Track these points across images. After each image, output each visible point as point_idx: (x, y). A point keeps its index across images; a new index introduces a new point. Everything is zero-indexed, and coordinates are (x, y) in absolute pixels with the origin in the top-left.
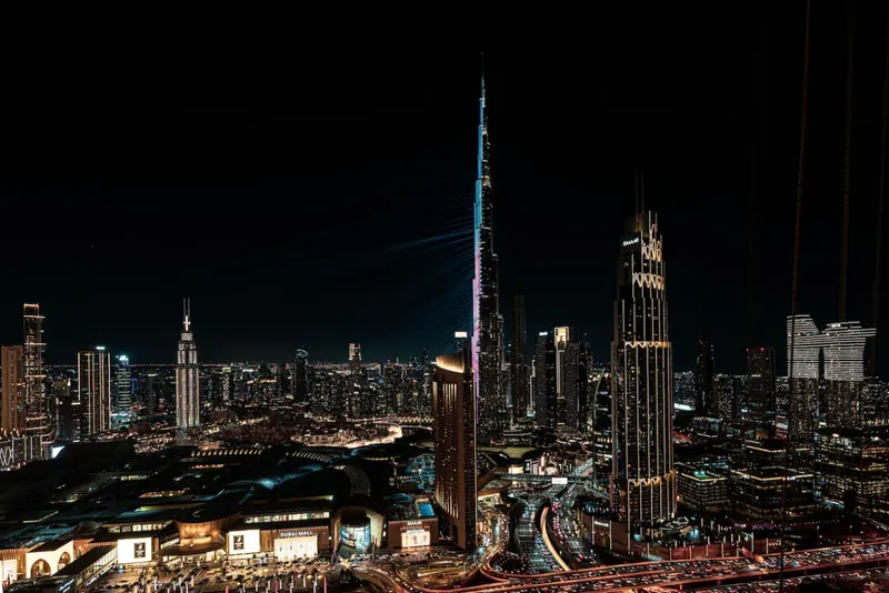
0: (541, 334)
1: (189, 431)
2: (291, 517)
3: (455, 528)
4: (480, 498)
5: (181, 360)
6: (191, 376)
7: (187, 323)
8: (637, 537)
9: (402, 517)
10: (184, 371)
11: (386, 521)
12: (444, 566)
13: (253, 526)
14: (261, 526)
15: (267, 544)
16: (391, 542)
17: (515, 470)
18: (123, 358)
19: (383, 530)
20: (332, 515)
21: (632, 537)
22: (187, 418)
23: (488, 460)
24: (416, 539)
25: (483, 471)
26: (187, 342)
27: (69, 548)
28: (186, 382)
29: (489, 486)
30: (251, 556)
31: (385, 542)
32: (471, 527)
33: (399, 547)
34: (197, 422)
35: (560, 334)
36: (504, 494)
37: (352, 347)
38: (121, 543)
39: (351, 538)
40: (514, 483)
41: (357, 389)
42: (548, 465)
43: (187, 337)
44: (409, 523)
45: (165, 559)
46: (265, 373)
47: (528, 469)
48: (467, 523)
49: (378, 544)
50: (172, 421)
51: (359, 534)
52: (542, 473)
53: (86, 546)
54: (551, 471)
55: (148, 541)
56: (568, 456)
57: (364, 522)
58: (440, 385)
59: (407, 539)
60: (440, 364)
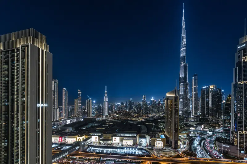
0: (203, 87)
1: (106, 116)
2: (126, 135)
3: (171, 142)
4: (180, 135)
5: (105, 100)
6: (107, 104)
7: (106, 92)
8: (242, 152)
9: (155, 137)
10: (105, 103)
11: (151, 138)
12: (167, 152)
13: (118, 136)
14: (120, 136)
15: (121, 140)
16: (152, 144)
17: (193, 128)
18: (94, 102)
19: (150, 140)
20: (137, 135)
21: (240, 152)
22: (106, 113)
23: (182, 125)
24: (159, 144)
25: (181, 128)
26: (106, 96)
27: (84, 137)
28: (106, 105)
29: (183, 132)
30: (118, 143)
31: (150, 144)
32: (176, 143)
33: (154, 146)
34: (108, 115)
35: (211, 88)
36: (188, 135)
37: (143, 96)
38: (93, 137)
39: (141, 141)
40: (192, 132)
41: (144, 107)
42: (205, 128)
43: (106, 95)
44: (157, 139)
45: (100, 141)
46: (122, 104)
47: (197, 128)
48: (175, 141)
49: (148, 144)
50: (103, 115)
51: (143, 140)
52: (202, 130)
53: (87, 137)
54: (205, 130)
55: (97, 137)
56: (213, 126)
57: (145, 137)
58: (167, 101)
59: (156, 144)
60: (168, 95)
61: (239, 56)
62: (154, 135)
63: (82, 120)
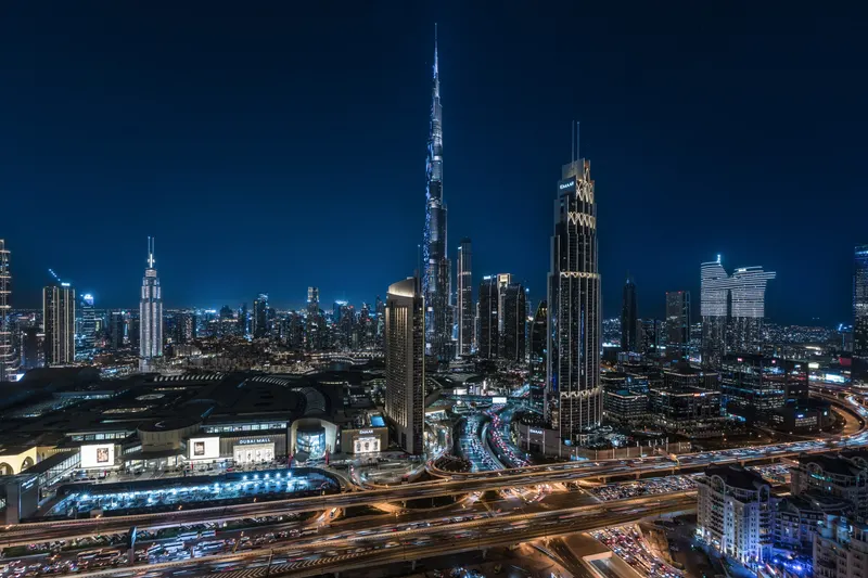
0: (485, 278)
1: (152, 360)
2: (246, 428)
3: (404, 436)
4: (428, 414)
5: (145, 294)
6: (155, 310)
7: (151, 260)
8: (567, 442)
9: (356, 426)
10: (148, 304)
11: (340, 429)
12: (394, 467)
13: (214, 435)
14: (222, 435)
15: (226, 450)
16: (343, 450)
17: (460, 392)
18: (88, 297)
19: (338, 438)
20: (289, 425)
21: (563, 443)
22: (150, 347)
23: (434, 383)
24: (368, 446)
25: (430, 392)
26: (151, 280)
27: (32, 453)
28: (150, 316)
29: (435, 404)
30: (211, 461)
31: (338, 450)
32: (418, 438)
33: (350, 454)
34: (160, 353)
35: (502, 280)
36: (449, 412)
37: (311, 290)
38: (84, 448)
39: (308, 444)
40: (459, 402)
41: (315, 327)
42: (489, 389)
43: (150, 273)
44: (361, 432)
45: (127, 464)
46: (226, 312)
47: (471, 391)
48: (415, 430)
49: (332, 452)
50: (136, 353)
51: (314, 440)
52: (482, 394)
53: (50, 451)
54: (491, 393)
55: (111, 447)
56: (506, 383)
57: (319, 430)
58: (392, 310)
59: (359, 446)
60: (393, 291)
61: (562, 210)
62: (349, 421)
63: (19, 377)
